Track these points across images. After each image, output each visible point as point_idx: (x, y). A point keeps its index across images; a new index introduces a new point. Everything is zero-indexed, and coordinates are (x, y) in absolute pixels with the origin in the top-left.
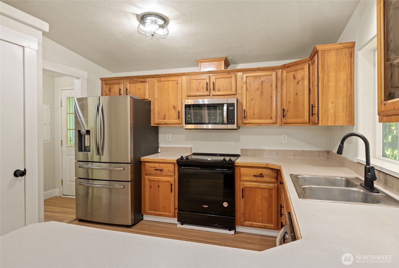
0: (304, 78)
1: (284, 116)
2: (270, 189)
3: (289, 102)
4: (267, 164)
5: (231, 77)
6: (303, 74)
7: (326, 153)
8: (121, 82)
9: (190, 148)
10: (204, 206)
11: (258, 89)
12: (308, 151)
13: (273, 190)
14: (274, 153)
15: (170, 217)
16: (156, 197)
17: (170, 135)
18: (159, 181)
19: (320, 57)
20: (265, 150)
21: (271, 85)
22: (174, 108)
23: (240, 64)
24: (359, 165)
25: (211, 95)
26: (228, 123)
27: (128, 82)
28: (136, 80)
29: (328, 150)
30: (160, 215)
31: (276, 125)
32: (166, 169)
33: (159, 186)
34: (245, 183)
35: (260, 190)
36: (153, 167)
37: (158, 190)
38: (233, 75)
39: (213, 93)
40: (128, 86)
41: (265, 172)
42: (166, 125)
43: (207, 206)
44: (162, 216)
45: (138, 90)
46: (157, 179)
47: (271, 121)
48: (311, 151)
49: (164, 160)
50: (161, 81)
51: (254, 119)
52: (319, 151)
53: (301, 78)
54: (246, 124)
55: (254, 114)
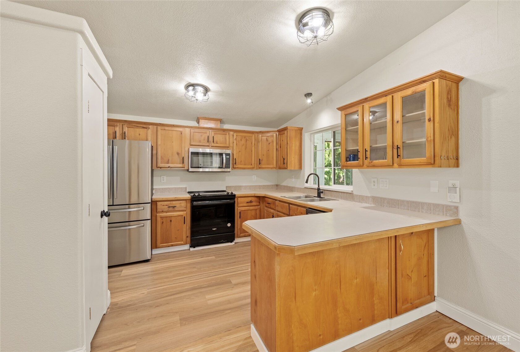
0: (273, 141)
1: (260, 164)
2: (256, 210)
3: (263, 155)
4: (255, 194)
5: (226, 135)
6: (273, 139)
7: (276, 186)
8: (116, 124)
9: (185, 188)
10: (213, 229)
11: (243, 145)
12: (267, 185)
13: (258, 210)
14: (248, 187)
15: (182, 245)
16: (168, 231)
17: (165, 177)
18: (172, 216)
19: (288, 133)
20: (242, 186)
21: (252, 143)
22: (178, 154)
23: (226, 125)
24: (306, 189)
25: (210, 146)
26: (226, 168)
27: (126, 125)
28: (136, 125)
29: (277, 184)
30: (172, 246)
31: (254, 169)
32: (177, 206)
33: (171, 221)
34: (241, 208)
35: (250, 211)
36: (165, 205)
37: (171, 224)
38: (228, 133)
39: (213, 145)
40: (126, 129)
41: (253, 199)
42: (169, 169)
43: (216, 229)
44: (175, 246)
45: (138, 135)
46: (170, 215)
47: (251, 166)
48: (268, 185)
49: (177, 198)
50: (165, 130)
51: (241, 165)
52: (273, 185)
53: (271, 141)
54: (235, 168)
55: (241, 162)
